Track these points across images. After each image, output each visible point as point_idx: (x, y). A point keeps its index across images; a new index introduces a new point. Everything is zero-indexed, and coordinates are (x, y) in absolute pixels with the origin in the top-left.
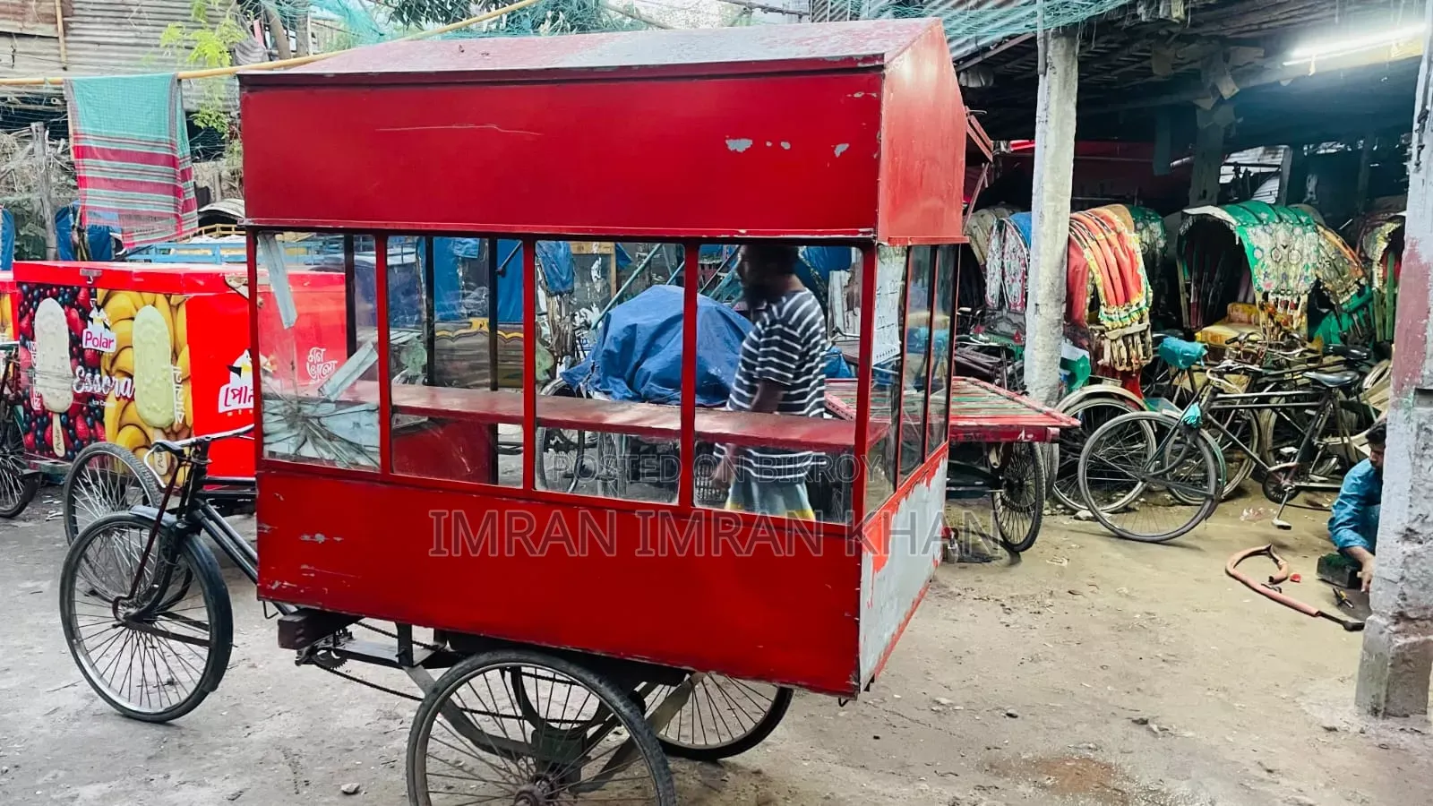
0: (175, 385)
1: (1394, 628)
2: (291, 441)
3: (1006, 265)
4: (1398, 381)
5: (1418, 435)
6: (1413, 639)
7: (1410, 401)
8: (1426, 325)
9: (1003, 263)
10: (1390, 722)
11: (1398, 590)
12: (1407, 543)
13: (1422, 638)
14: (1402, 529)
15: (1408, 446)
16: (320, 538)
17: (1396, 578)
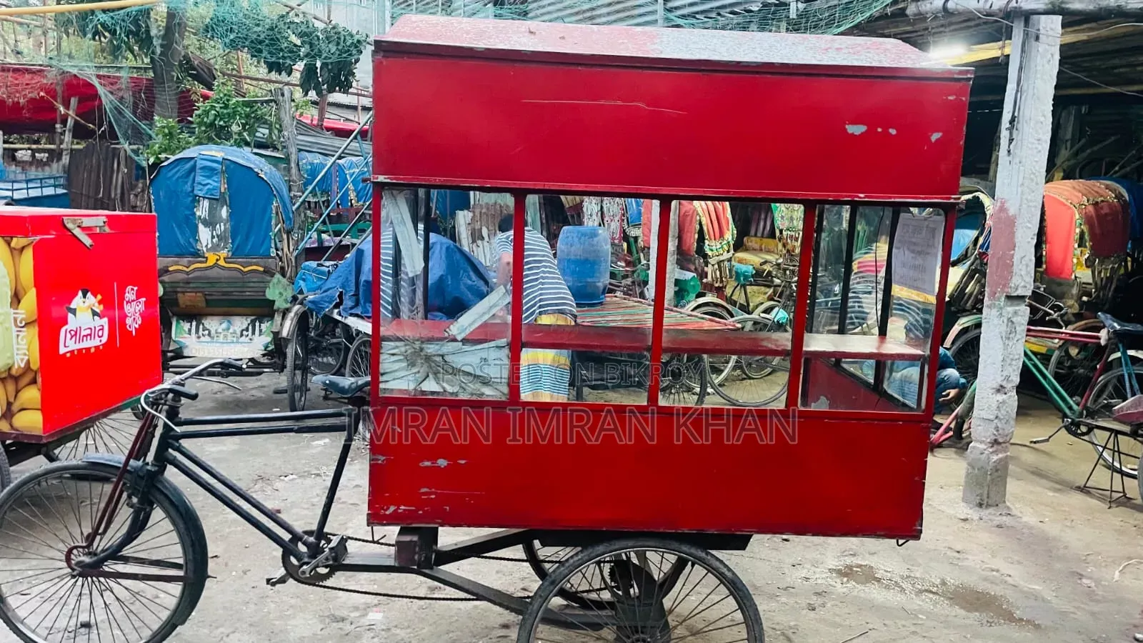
0: (14, 329)
1: (991, 450)
2: (410, 378)
3: (605, 209)
4: (991, 291)
5: (1007, 325)
6: (1000, 456)
7: (1002, 304)
8: (1013, 255)
9: (602, 207)
10: (991, 510)
11: (994, 426)
12: (998, 395)
13: (1005, 455)
14: (996, 386)
15: (1001, 333)
16: (442, 463)
17: (992, 417)
